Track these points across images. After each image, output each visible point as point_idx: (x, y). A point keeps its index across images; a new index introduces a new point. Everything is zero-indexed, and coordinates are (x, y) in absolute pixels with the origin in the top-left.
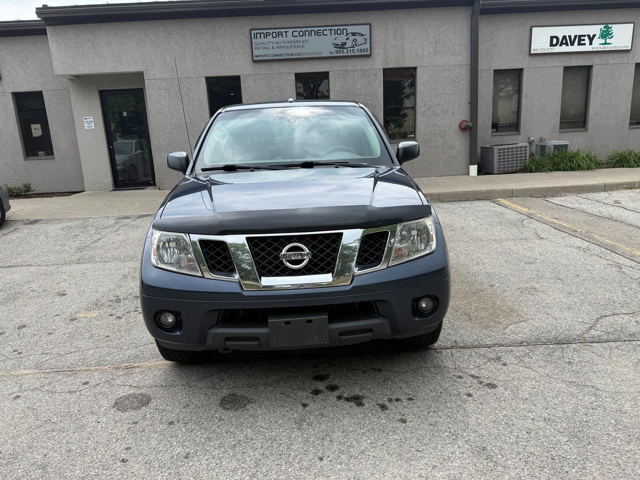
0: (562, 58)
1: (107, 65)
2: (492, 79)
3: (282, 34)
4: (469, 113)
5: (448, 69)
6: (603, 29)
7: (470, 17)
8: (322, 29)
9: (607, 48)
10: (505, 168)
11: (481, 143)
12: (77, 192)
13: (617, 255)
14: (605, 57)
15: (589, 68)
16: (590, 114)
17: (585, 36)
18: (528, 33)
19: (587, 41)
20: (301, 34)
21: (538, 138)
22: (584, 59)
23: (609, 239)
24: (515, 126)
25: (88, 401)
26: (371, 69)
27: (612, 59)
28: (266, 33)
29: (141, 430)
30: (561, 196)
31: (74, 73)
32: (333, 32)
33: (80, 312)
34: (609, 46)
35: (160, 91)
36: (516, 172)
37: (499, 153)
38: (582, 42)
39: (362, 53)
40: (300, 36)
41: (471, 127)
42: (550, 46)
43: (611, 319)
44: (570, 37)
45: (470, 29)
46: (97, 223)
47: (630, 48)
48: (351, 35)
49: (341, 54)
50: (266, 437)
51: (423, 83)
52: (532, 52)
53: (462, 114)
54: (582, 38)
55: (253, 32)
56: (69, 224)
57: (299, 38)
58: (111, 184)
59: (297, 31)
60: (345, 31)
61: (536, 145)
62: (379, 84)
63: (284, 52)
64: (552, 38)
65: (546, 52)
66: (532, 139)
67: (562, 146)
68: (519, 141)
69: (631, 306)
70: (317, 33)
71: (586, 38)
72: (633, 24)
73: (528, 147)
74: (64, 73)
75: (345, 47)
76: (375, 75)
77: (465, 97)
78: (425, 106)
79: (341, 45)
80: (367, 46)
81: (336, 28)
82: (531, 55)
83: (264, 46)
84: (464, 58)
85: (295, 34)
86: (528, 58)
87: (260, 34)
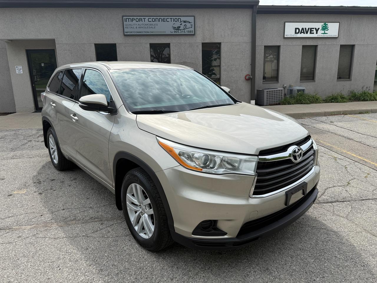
0: (302, 40)
1: (32, 34)
2: (263, 51)
3: (142, 20)
4: (251, 70)
5: (239, 45)
6: (323, 25)
7: (252, 15)
8: (166, 18)
9: (326, 36)
10: (270, 102)
11: (257, 88)
12: (11, 113)
13: (333, 152)
14: (325, 41)
15: (316, 47)
16: (316, 73)
17: (313, 28)
18: (283, 26)
19: (315, 31)
20: (153, 20)
21: (289, 85)
22: (313, 42)
23: (329, 143)
24: (275, 78)
25: (21, 248)
26: (194, 43)
27: (328, 42)
28: (132, 19)
29: (57, 266)
30: (302, 118)
31: (9, 38)
32: (172, 20)
33: (14, 191)
34: (326, 34)
35: (65, 51)
36: (276, 104)
37: (267, 93)
38: (312, 32)
39: (190, 33)
40: (153, 21)
41: (252, 79)
42: (295, 33)
43: (333, 189)
44: (306, 29)
45: (251, 22)
46: (24, 133)
47: (337, 36)
48: (183, 22)
49: (177, 33)
50: (138, 267)
51: (225, 52)
52: (285, 37)
53: (246, 71)
54: (312, 30)
55: (124, 18)
56: (5, 133)
57: (152, 23)
58: (34, 108)
59: (151, 18)
60: (179, 19)
61: (288, 89)
62: (200, 52)
63: (143, 30)
64: (296, 29)
65: (293, 37)
66: (285, 85)
67: (302, 90)
68: (278, 87)
69: (342, 181)
70: (163, 20)
71: (314, 30)
72: (339, 23)
73: (283, 90)
74: (3, 38)
75: (180, 29)
76: (197, 46)
77: (248, 61)
78: (226, 65)
79: (177, 28)
80: (193, 29)
81: (175, 18)
82: (284, 38)
83: (131, 26)
84: (247, 38)
85: (150, 20)
86: (283, 39)
87: (129, 19)
